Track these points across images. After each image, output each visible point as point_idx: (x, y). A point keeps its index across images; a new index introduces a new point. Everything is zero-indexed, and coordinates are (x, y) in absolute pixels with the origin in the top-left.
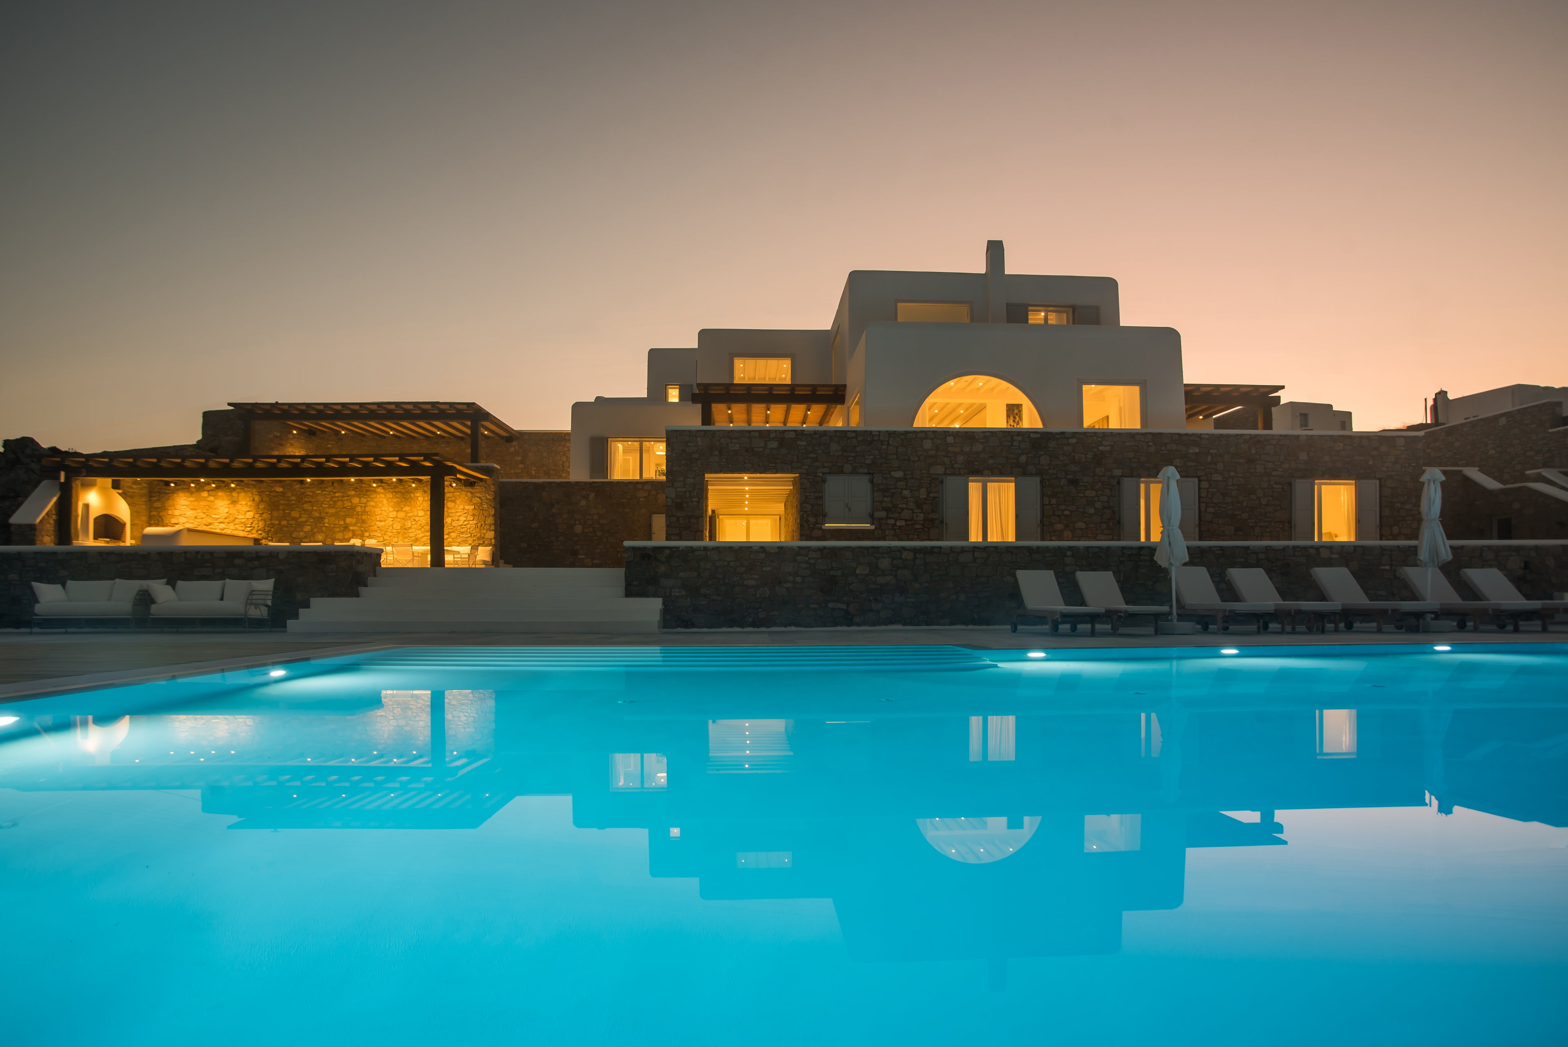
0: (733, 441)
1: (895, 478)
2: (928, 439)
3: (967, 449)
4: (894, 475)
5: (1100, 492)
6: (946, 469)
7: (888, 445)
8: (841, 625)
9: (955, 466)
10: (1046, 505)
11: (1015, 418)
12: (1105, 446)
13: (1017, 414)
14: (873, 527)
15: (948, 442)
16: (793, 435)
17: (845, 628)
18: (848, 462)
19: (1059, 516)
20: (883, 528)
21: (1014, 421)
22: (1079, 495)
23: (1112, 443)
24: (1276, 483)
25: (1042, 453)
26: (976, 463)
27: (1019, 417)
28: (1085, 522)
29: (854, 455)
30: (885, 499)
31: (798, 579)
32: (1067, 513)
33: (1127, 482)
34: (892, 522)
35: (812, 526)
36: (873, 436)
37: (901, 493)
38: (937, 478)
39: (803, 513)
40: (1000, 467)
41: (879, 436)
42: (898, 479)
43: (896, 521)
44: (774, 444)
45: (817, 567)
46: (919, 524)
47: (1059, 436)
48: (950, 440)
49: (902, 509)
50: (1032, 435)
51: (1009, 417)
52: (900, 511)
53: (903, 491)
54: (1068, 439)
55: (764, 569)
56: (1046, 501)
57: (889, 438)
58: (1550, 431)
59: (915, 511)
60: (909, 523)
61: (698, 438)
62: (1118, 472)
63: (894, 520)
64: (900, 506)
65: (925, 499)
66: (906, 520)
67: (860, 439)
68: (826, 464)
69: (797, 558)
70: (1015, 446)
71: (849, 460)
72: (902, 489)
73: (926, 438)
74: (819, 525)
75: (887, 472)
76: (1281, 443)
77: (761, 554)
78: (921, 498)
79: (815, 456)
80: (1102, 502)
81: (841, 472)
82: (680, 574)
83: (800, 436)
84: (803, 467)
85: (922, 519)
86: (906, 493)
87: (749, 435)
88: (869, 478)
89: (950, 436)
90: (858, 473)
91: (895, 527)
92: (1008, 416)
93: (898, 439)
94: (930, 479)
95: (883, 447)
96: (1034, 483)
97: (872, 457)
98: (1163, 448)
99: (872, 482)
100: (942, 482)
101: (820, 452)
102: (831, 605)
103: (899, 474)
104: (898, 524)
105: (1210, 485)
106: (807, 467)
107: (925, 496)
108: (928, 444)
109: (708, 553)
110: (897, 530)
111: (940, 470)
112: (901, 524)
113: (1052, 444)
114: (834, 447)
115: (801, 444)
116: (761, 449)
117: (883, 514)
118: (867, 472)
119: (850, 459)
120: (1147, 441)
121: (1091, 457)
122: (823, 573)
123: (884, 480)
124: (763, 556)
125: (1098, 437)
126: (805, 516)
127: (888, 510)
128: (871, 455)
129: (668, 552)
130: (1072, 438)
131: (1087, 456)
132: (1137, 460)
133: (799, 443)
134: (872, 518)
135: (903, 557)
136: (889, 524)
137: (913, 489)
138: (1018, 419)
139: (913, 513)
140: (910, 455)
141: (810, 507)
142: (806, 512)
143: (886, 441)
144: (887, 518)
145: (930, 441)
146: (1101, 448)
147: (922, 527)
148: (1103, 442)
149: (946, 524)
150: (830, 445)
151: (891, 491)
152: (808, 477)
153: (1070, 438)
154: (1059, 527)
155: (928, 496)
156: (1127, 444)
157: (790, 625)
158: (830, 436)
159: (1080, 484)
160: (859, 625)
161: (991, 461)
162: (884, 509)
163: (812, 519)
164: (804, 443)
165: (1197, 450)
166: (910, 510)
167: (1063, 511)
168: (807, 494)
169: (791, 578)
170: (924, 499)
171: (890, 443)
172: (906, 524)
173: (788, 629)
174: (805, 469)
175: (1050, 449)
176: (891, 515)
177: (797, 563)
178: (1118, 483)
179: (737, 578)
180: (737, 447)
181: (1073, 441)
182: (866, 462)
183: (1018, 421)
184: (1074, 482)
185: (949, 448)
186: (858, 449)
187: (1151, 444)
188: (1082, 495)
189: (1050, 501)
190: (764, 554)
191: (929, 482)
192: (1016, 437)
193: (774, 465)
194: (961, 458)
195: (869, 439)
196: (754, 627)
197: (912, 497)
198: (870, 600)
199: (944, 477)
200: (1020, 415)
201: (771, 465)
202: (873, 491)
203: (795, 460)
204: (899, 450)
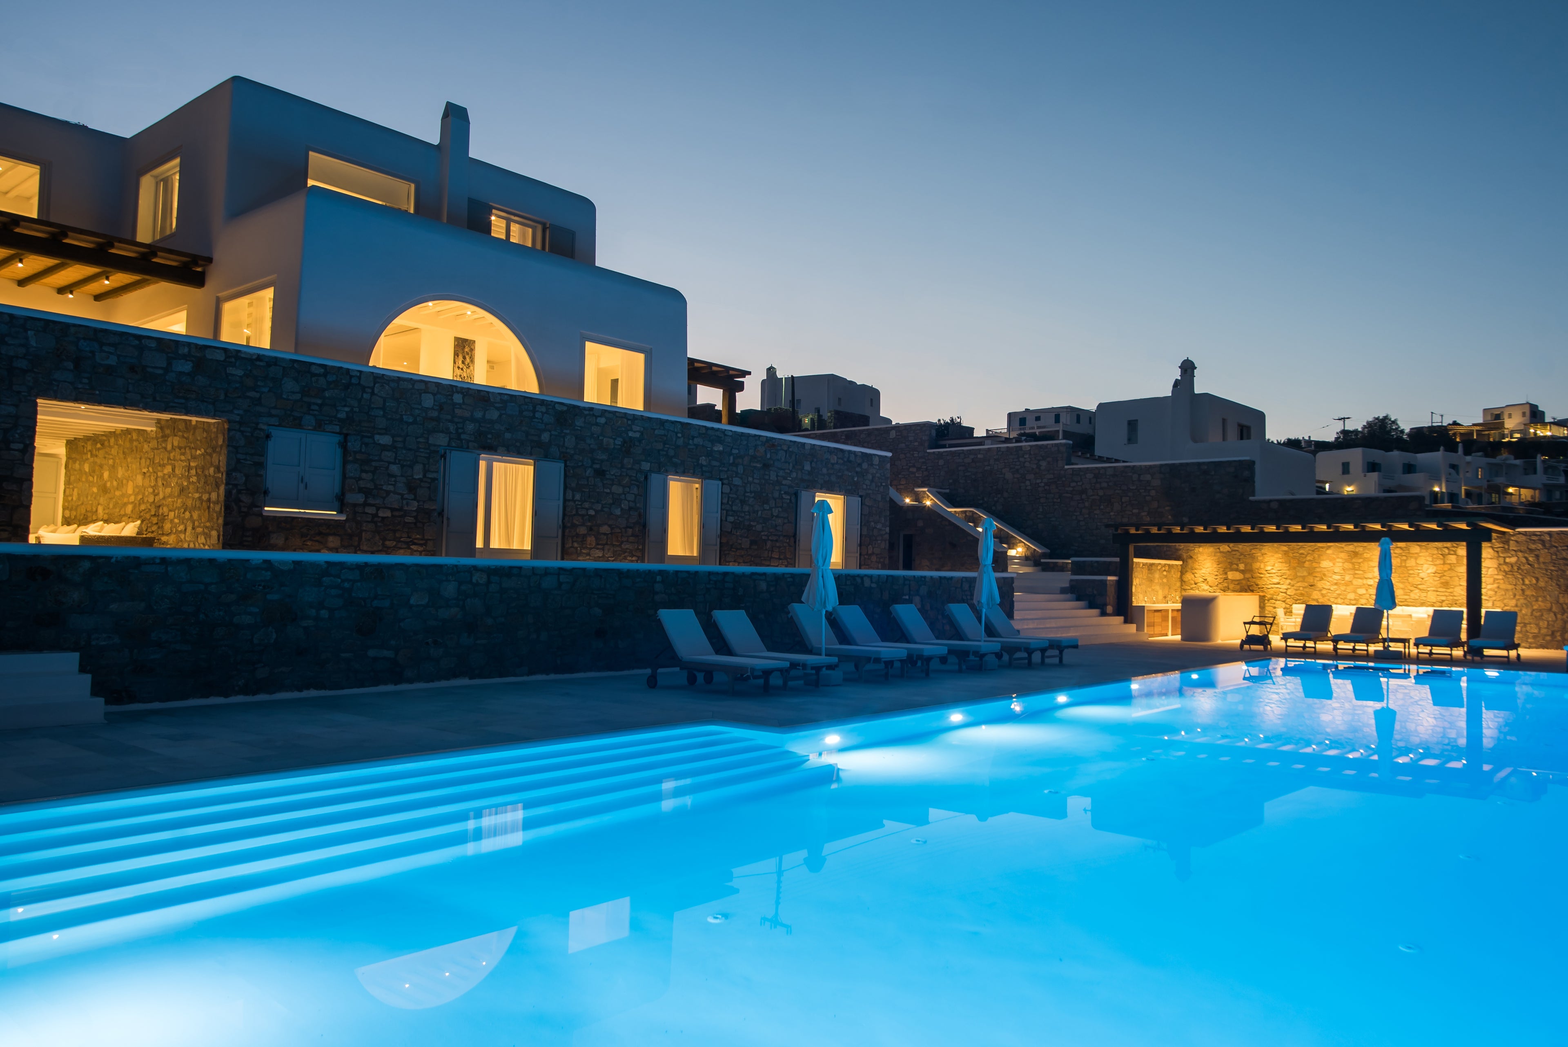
0: (105, 348)
1: (379, 444)
2: (428, 393)
3: (478, 415)
4: (378, 440)
5: (627, 489)
6: (450, 439)
7: (373, 393)
8: (386, 683)
9: (463, 436)
10: (569, 500)
11: (464, 358)
12: (635, 432)
13: (468, 354)
14: (343, 518)
15: (454, 401)
16: (221, 357)
17: (390, 688)
18: (311, 412)
19: (583, 516)
20: (359, 519)
21: (463, 362)
22: (606, 490)
23: (642, 429)
24: (786, 493)
25: (568, 431)
26: (489, 436)
27: (470, 358)
28: (610, 526)
29: (319, 401)
30: (364, 475)
31: (324, 613)
32: (592, 512)
33: (655, 478)
34: (371, 510)
35: (245, 510)
36: (351, 377)
37: (387, 468)
38: (438, 451)
39: (231, 486)
40: (518, 444)
41: (359, 378)
42: (384, 448)
43: (378, 509)
44: (186, 367)
45: (353, 594)
46: (410, 517)
47: (586, 412)
48: (458, 398)
49: (388, 493)
50: (557, 407)
51: (458, 356)
52: (385, 495)
53: (390, 465)
54: (597, 417)
55: (269, 597)
56: (569, 495)
57: (375, 385)
58: (928, 451)
59: (406, 496)
60: (396, 513)
61: (29, 332)
62: (646, 466)
63: (374, 508)
64: (384, 488)
65: (421, 480)
66: (392, 510)
67: (331, 378)
68: (274, 412)
69: (324, 579)
70: (537, 418)
71: (313, 410)
72: (389, 463)
73: (426, 392)
74: (257, 509)
75: (369, 435)
76: (790, 449)
77: (263, 572)
78: (415, 479)
79: (257, 395)
80: (629, 501)
81: (298, 424)
82: (111, 607)
83: (233, 360)
84: (236, 412)
85: (415, 509)
86: (395, 469)
87: (137, 342)
88: (340, 440)
89: (458, 392)
90: (324, 431)
91: (376, 519)
92: (456, 354)
93: (387, 387)
94: (428, 451)
95: (365, 396)
96: (557, 468)
97: (347, 409)
98: (691, 442)
99: (343, 445)
100: (444, 456)
101: (266, 390)
102: (371, 653)
103: (385, 440)
104: (381, 514)
105: (731, 489)
106: (241, 412)
107: (421, 476)
108: (428, 401)
109: (169, 569)
110: (379, 524)
111: (441, 440)
112: (385, 515)
113: (579, 422)
114: (289, 385)
115: (234, 373)
116: (160, 372)
117: (360, 498)
118: (338, 430)
119: (313, 407)
120: (676, 431)
121: (620, 443)
122: (363, 603)
123: (363, 446)
124: (268, 575)
125: (628, 420)
126: (234, 491)
127: (366, 492)
128: (345, 406)
129: (87, 565)
130: (601, 416)
131: (616, 442)
132: (665, 453)
133: (230, 370)
134: (341, 504)
135: (474, 580)
136: (367, 513)
137: (405, 463)
138: (468, 360)
139: (403, 498)
140: (404, 413)
141: (244, 478)
142: (236, 485)
143: (368, 387)
144: (365, 504)
145: (431, 396)
146: (630, 434)
147: (415, 521)
148: (633, 427)
149: (448, 519)
150: (283, 382)
151: (374, 464)
152: (242, 429)
153: (599, 416)
154: (582, 530)
155: (424, 476)
156: (656, 432)
157: (308, 688)
158: (284, 368)
159: (608, 476)
160: (410, 681)
161: (508, 435)
162: (361, 490)
163: (246, 499)
164: (240, 373)
165: (721, 449)
166: (399, 494)
167: (587, 509)
168: (240, 456)
169: (313, 612)
170: (419, 479)
171: (376, 391)
172: (392, 516)
173: (305, 694)
174: (238, 415)
175: (576, 428)
176: (371, 501)
177: (323, 588)
178: (646, 478)
179: (222, 613)
180: (112, 361)
181: (602, 420)
182: (339, 416)
183: (468, 364)
184: (600, 473)
185: (457, 411)
186: (327, 394)
187: (680, 435)
188: (608, 491)
189: (573, 496)
190: (269, 573)
191: (427, 455)
192: (539, 406)
193: (183, 401)
194: (470, 427)
195: (343, 381)
196: (246, 693)
197: (402, 476)
198: (427, 643)
199: (448, 452)
200: (471, 355)
201: (176, 400)
202: (345, 462)
203: (222, 397)
204: (387, 404)
